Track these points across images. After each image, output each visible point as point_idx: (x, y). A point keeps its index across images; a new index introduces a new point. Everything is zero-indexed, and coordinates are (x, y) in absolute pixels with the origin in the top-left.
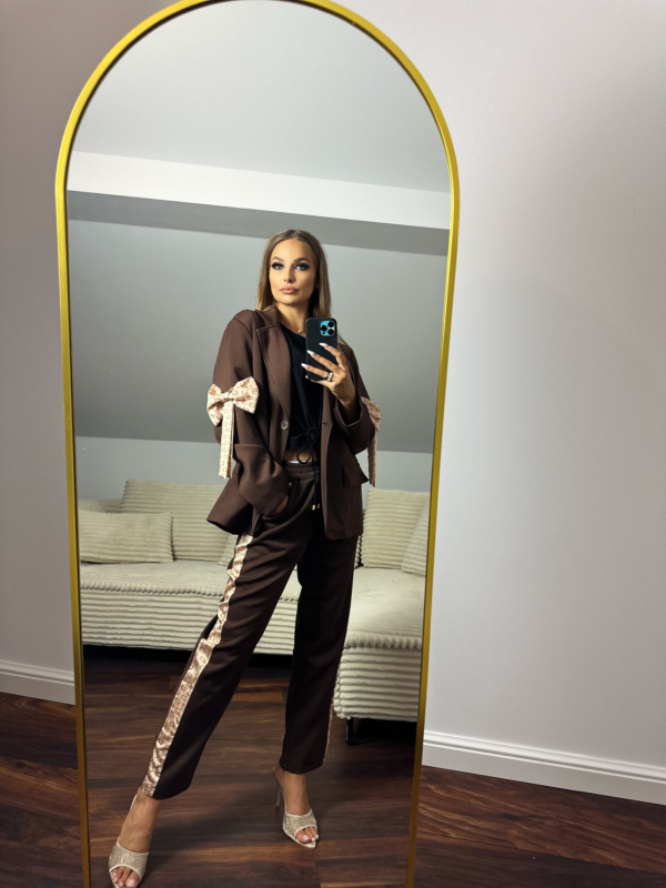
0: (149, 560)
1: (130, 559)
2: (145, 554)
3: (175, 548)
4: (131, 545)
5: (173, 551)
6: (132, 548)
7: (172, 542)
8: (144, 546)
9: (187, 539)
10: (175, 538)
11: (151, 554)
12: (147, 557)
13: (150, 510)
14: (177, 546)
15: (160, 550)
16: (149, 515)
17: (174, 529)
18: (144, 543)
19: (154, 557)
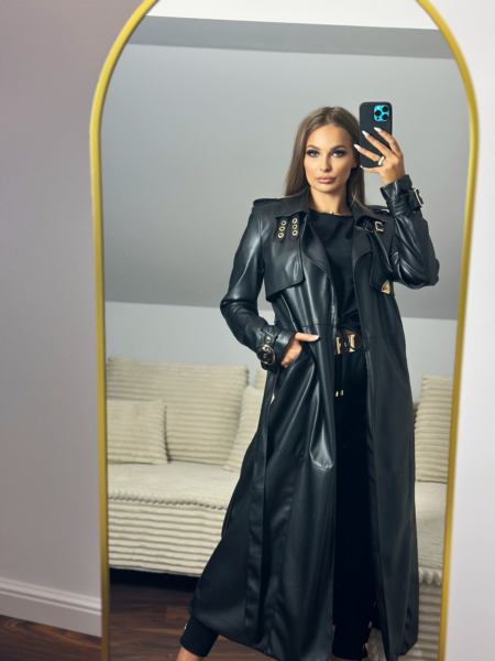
0: (138, 460)
1: (116, 458)
2: (134, 453)
3: (170, 447)
5: (167, 450)
7: (166, 438)
8: (132, 442)
9: (184, 435)
10: (169, 434)
11: (141, 453)
12: (136, 456)
13: (137, 397)
14: (173, 443)
15: (152, 448)
16: (137, 403)
17: (169, 422)
18: (133, 439)
19: (144, 456)
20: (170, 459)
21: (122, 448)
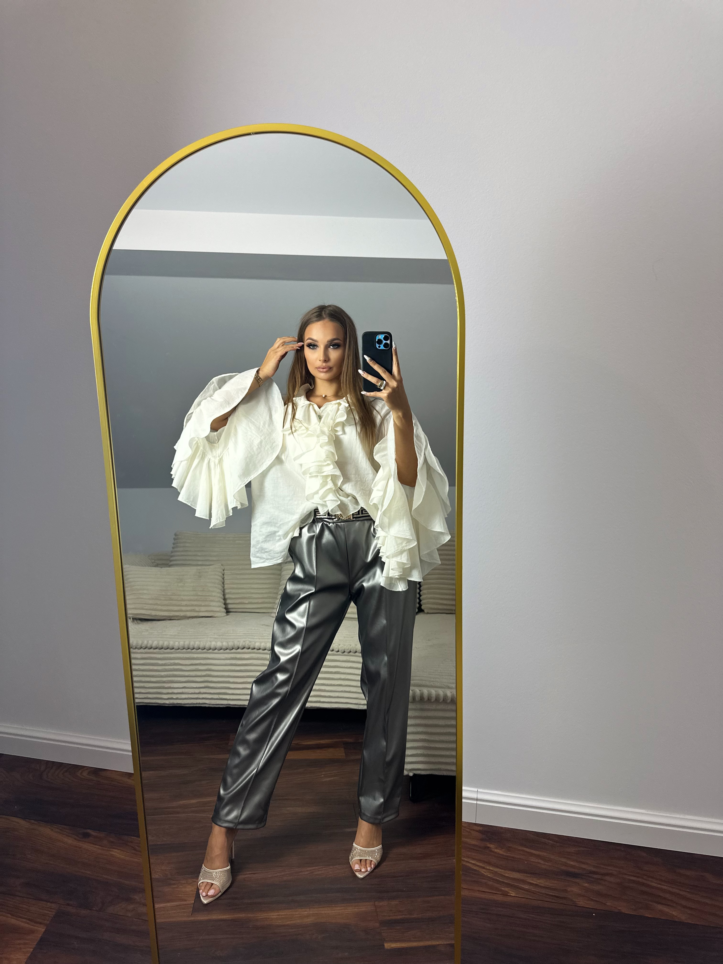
0: (201, 614)
1: (182, 614)
3: (228, 601)
4: (183, 600)
5: (225, 604)
6: (184, 603)
7: (224, 595)
8: (196, 600)
9: (240, 591)
10: (227, 591)
11: (203, 609)
12: (199, 612)
13: (200, 563)
14: (230, 598)
15: (212, 604)
16: (199, 568)
17: (226, 582)
18: (196, 597)
19: (206, 611)
20: (228, 611)
21: (186, 606)
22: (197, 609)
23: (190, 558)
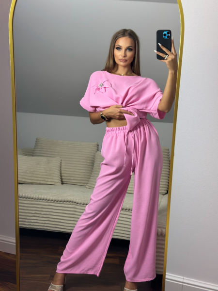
0: (48, 183)
1: (38, 182)
3: (63, 178)
4: (39, 175)
5: (61, 179)
6: (40, 176)
7: (61, 174)
8: (46, 175)
9: (69, 172)
10: (62, 172)
11: (49, 180)
12: (47, 181)
13: (49, 155)
15: (54, 178)
16: (48, 158)
17: (62, 167)
18: (46, 174)
19: (51, 182)
20: (62, 183)
21: (41, 178)
22: (46, 180)
23: (44, 152)
